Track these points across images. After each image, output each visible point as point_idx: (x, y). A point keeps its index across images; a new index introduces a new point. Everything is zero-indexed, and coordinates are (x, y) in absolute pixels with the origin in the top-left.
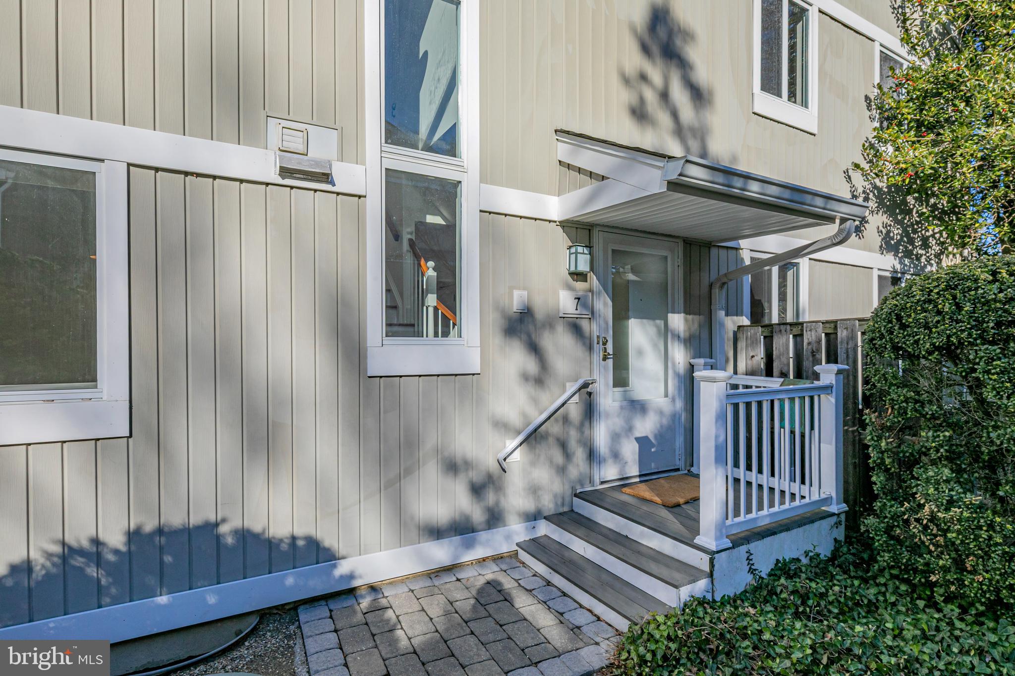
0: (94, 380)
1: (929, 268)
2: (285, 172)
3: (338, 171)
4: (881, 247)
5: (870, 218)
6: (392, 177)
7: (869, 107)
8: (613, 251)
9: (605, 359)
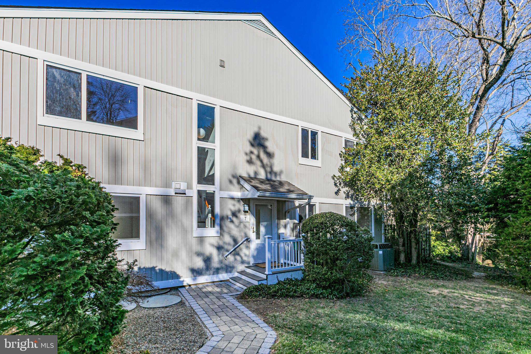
0: (139, 237)
1: (365, 202)
2: (176, 193)
3: (187, 192)
4: (345, 198)
5: (341, 189)
6: (199, 192)
7: (341, 157)
8: (256, 205)
9: (253, 232)
